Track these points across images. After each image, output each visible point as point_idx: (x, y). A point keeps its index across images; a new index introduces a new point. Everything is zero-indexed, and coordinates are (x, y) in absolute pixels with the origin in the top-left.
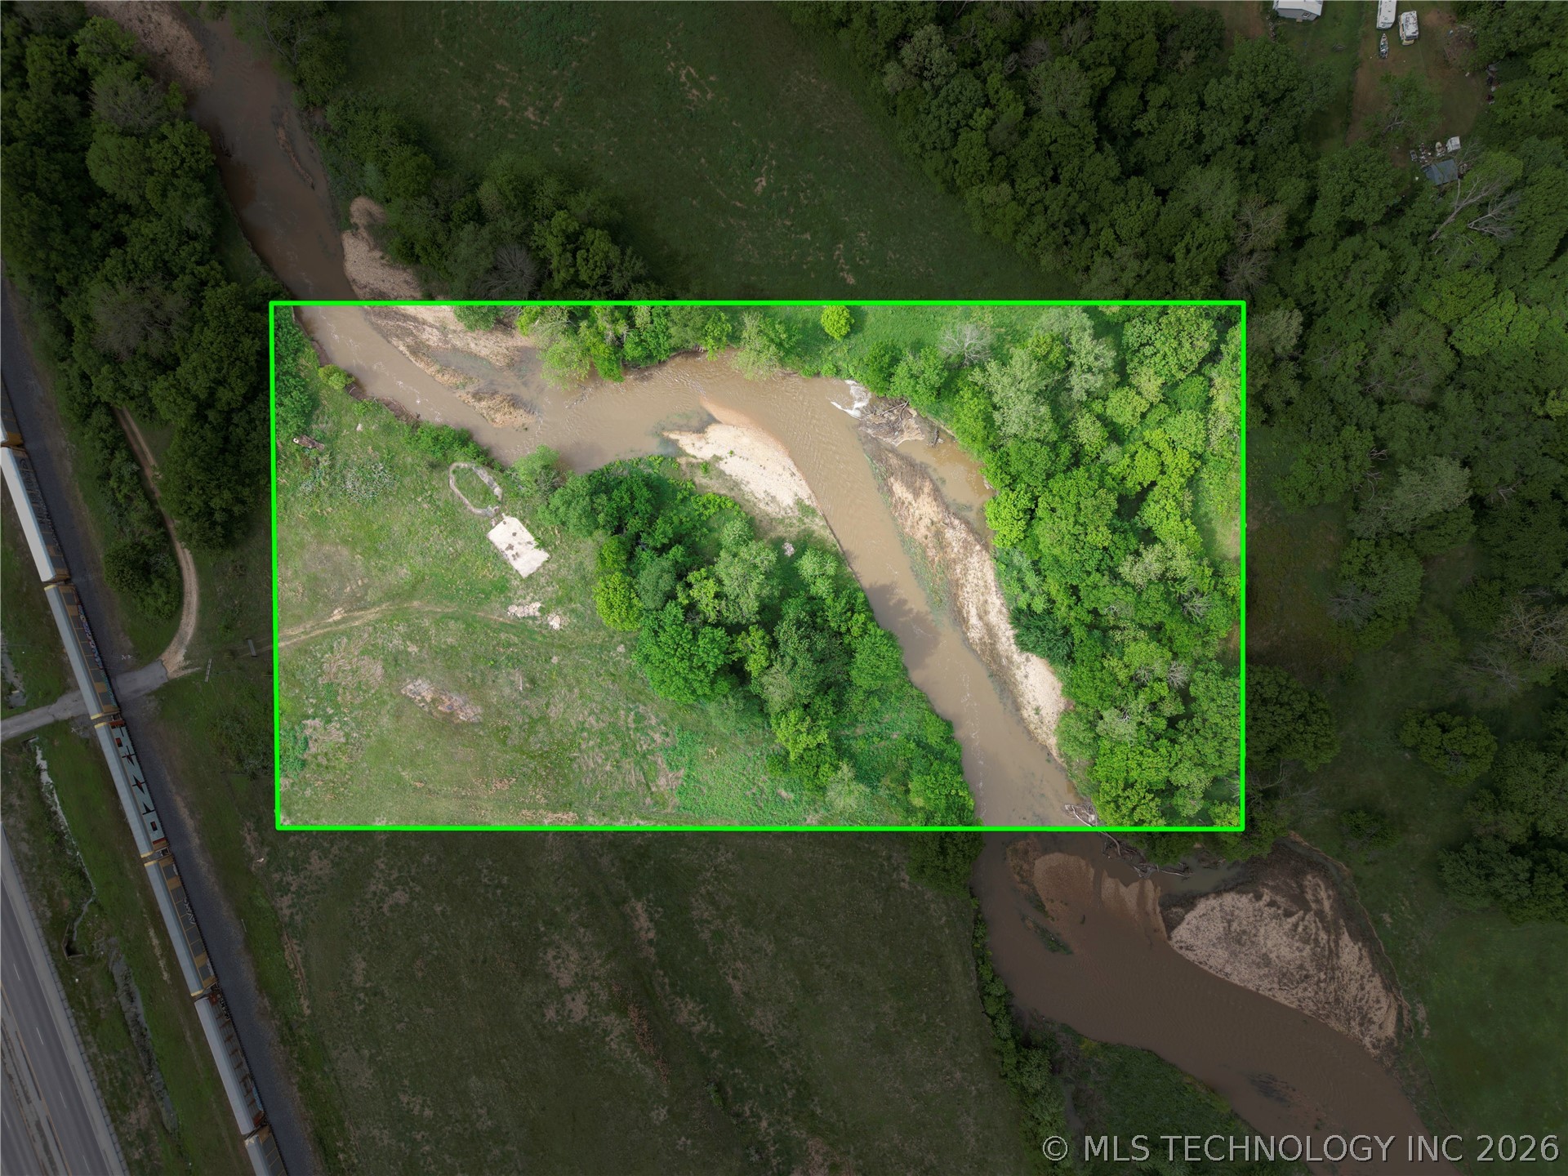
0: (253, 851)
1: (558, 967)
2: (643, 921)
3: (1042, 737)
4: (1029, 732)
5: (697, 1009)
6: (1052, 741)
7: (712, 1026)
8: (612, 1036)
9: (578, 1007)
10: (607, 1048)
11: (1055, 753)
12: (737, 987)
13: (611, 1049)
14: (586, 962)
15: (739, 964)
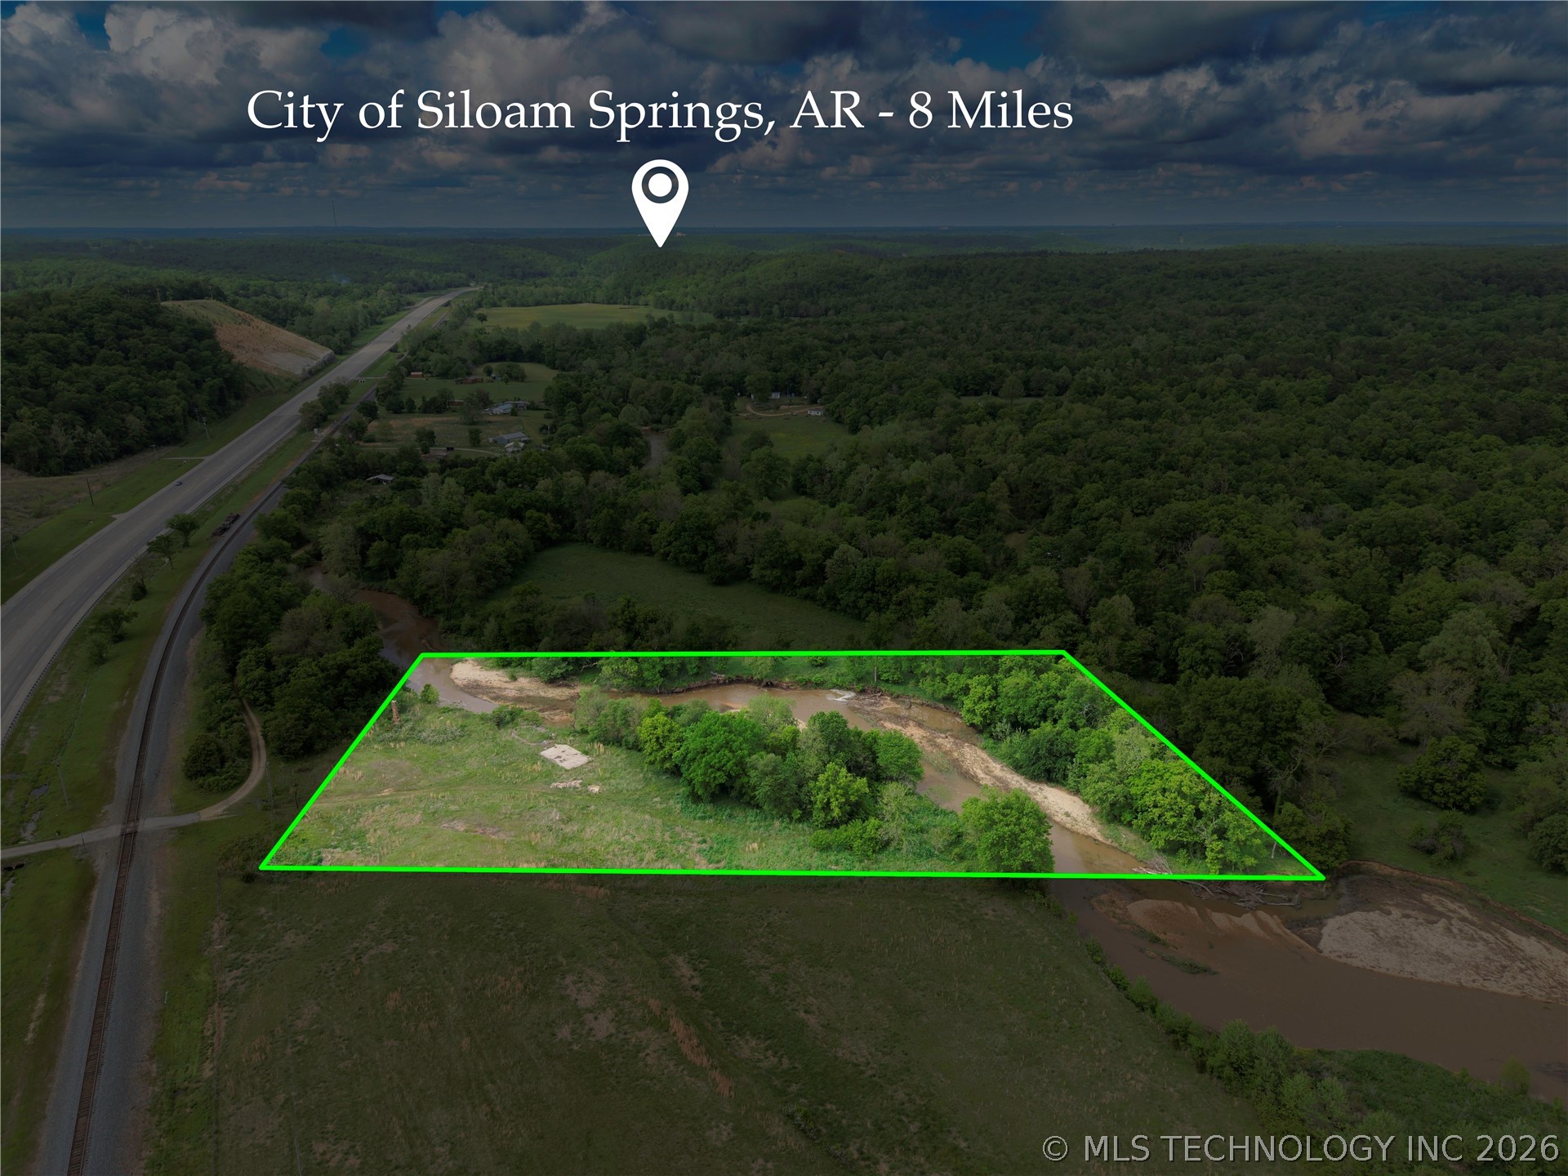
0: (215, 936)
1: (579, 990)
2: (686, 971)
3: (1081, 830)
4: (1068, 829)
5: (762, 1046)
6: (1094, 831)
7: (785, 1061)
8: (647, 1051)
9: (603, 1026)
10: (641, 1064)
11: (1100, 838)
12: (812, 1020)
13: (646, 1065)
14: (614, 985)
15: (810, 999)
